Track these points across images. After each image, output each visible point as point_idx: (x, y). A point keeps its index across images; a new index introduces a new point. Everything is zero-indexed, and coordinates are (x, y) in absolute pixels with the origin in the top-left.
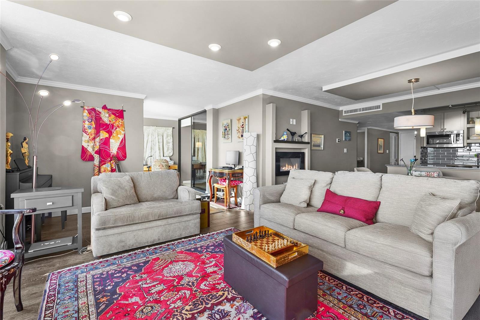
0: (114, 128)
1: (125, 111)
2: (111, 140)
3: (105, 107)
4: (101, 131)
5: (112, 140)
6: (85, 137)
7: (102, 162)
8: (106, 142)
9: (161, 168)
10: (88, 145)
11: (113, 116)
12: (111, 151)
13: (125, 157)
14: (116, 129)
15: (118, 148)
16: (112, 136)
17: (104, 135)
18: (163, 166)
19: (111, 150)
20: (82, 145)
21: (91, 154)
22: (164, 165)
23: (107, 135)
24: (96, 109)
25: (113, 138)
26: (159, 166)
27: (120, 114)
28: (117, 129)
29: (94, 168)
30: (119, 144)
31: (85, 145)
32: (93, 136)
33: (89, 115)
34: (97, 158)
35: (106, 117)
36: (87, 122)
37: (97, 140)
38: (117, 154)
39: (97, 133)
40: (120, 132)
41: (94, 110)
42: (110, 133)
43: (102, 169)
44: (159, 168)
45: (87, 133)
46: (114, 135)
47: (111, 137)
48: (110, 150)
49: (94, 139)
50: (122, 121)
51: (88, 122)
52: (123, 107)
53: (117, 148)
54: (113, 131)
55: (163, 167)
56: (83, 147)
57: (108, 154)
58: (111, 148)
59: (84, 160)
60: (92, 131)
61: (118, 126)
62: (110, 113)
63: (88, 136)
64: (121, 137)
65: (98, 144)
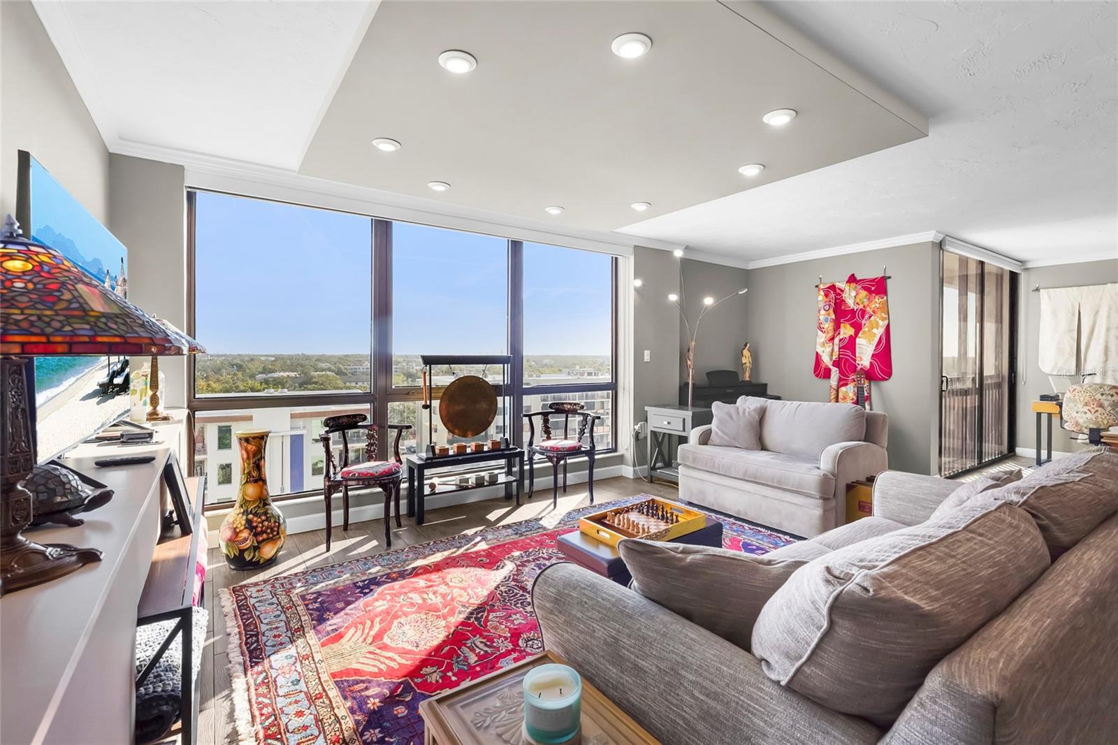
0: (867, 316)
1: (890, 277)
2: (858, 340)
3: (852, 279)
4: (842, 325)
5: (861, 339)
6: (822, 337)
7: (842, 382)
8: (850, 345)
9: (1093, 411)
10: (823, 352)
11: (864, 293)
12: (857, 362)
13: (888, 373)
14: (870, 317)
15: (873, 355)
16: (861, 332)
17: (847, 331)
18: (1101, 406)
19: (858, 359)
20: (817, 350)
21: (826, 366)
22: (1106, 404)
23: (851, 331)
24: (837, 286)
25: (863, 336)
26: (1086, 404)
27: (878, 287)
28: (872, 318)
29: (830, 390)
30: (874, 347)
31: (819, 350)
32: (831, 334)
33: (825, 299)
34: (835, 373)
35: (852, 298)
36: (823, 312)
37: (836, 340)
38: (870, 367)
39: (837, 327)
40: (877, 323)
41: (833, 287)
42: (858, 328)
43: (841, 396)
44: (1086, 409)
45: (823, 330)
46: (866, 329)
47: (860, 335)
48: (855, 361)
49: (832, 339)
50: (880, 300)
51: (825, 310)
52: (885, 270)
53: (870, 356)
54: (863, 322)
55: (1100, 409)
56: (817, 353)
57: (853, 368)
58: (857, 355)
59: (817, 376)
60: (828, 326)
61: (874, 312)
62: (859, 287)
63: (824, 335)
64: (879, 332)
65: (836, 349)
